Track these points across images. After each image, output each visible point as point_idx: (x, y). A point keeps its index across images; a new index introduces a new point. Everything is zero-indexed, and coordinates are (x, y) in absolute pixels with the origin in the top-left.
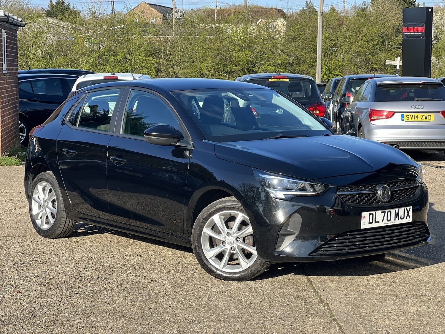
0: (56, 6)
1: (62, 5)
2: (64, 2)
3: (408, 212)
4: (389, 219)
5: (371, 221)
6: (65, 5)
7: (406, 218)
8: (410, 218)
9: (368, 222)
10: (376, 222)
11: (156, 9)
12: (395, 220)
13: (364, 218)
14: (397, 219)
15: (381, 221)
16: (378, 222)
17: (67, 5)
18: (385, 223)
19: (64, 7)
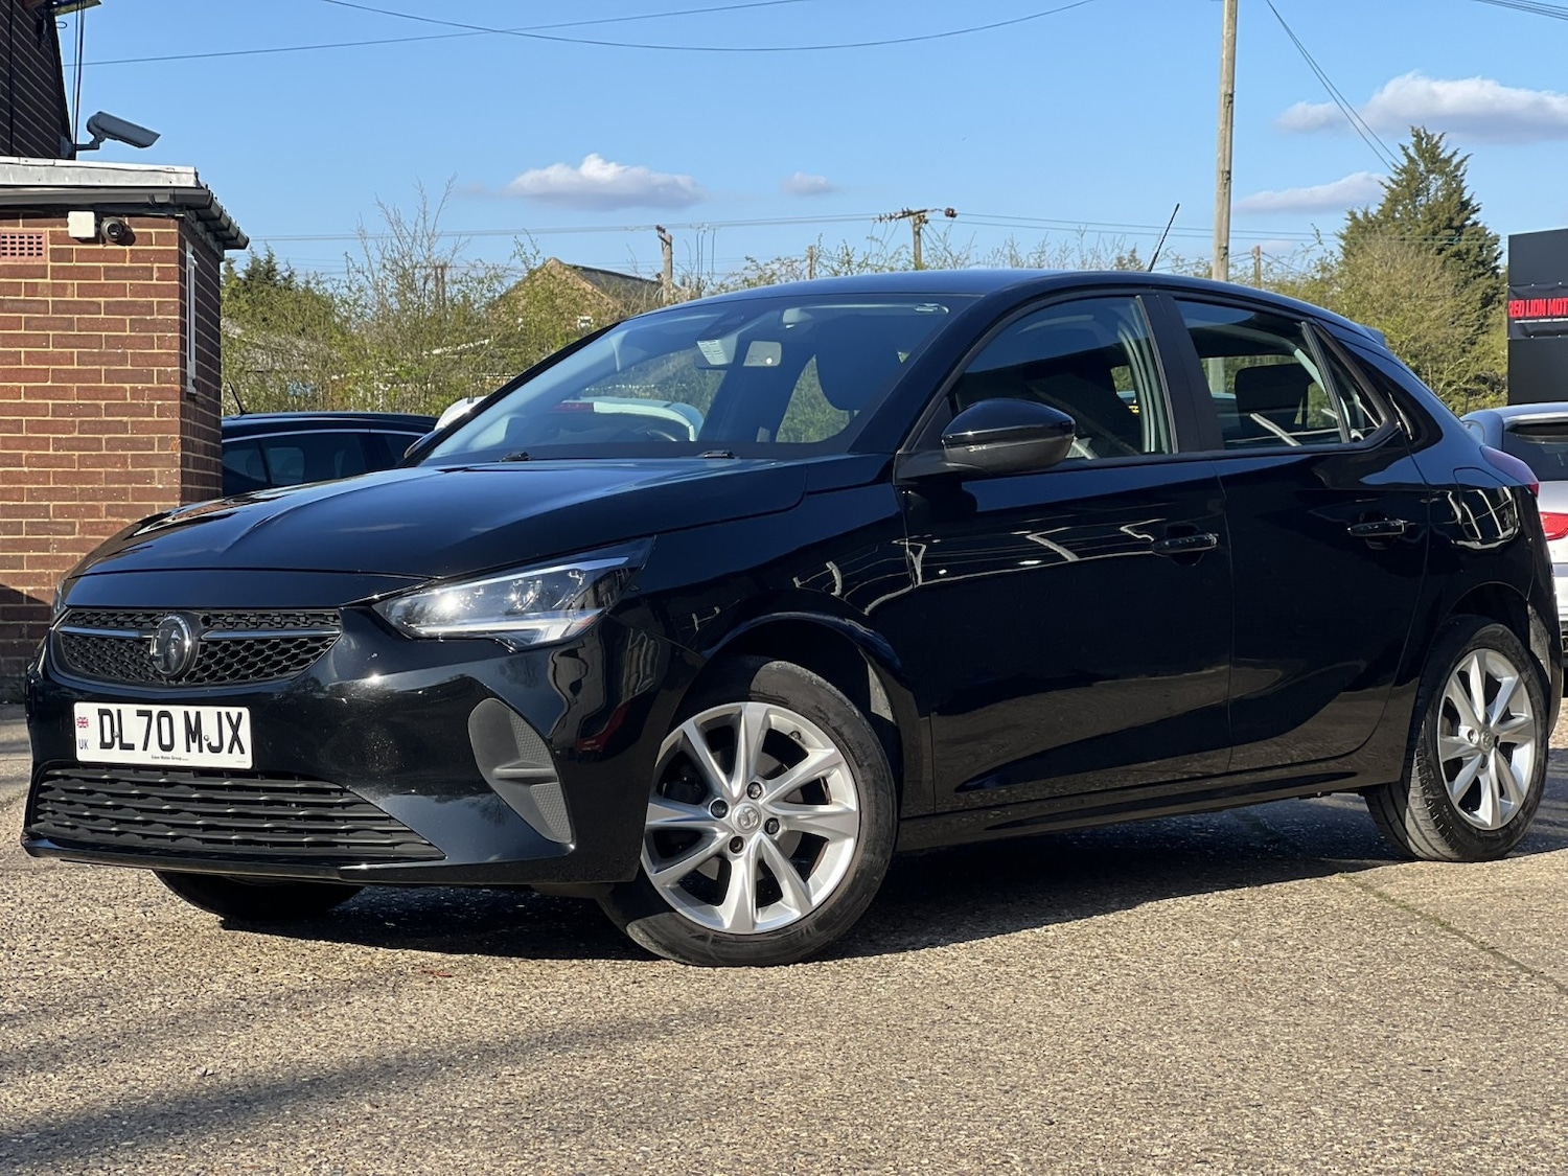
0: (245, 284)
1: (268, 277)
2: (275, 270)
3: (235, 728)
4: (166, 741)
5: (108, 739)
6: (278, 278)
7: (230, 751)
8: (242, 752)
9: (99, 740)
10: (124, 747)
11: (596, 283)
12: (188, 750)
13: (84, 723)
14: (194, 746)
15: (139, 745)
16: (131, 747)
17: (285, 279)
18: (152, 756)
19: (275, 285)
